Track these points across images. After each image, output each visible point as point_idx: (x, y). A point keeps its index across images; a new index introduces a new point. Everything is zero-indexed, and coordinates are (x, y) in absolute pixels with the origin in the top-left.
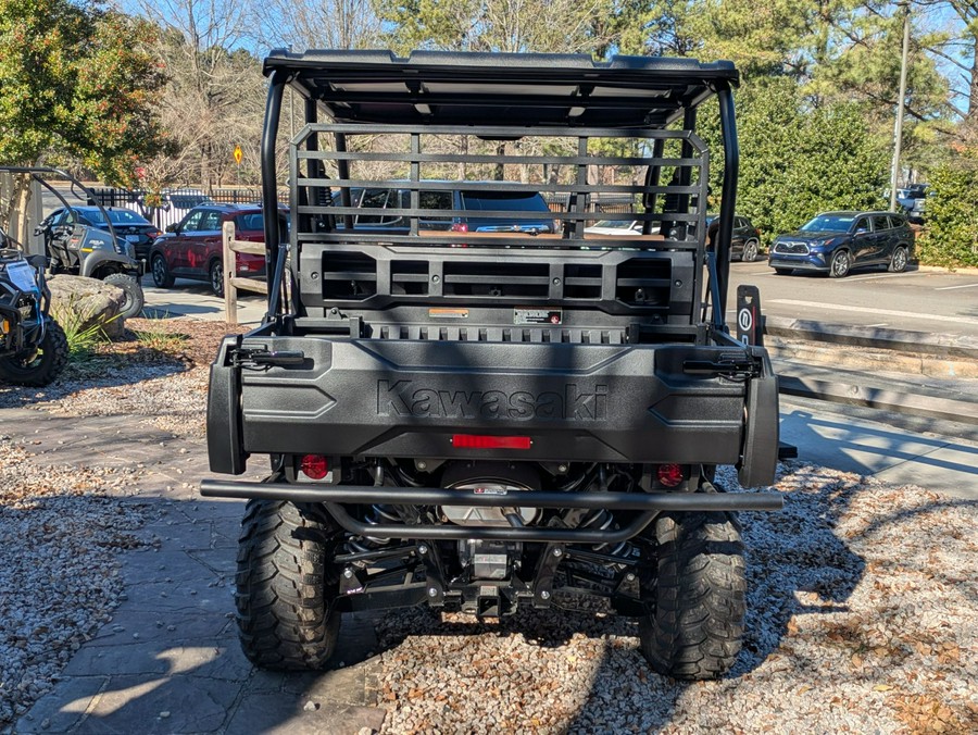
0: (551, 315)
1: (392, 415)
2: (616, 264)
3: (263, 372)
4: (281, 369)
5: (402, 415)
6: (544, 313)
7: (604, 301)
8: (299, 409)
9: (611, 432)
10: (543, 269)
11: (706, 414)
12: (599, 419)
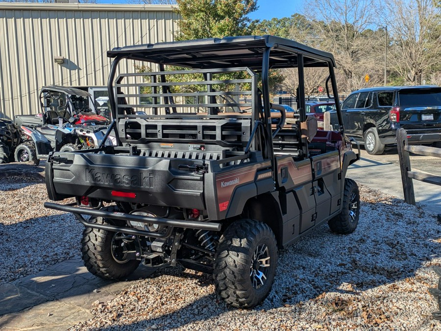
0: (201, 146)
1: (90, 182)
2: (220, 125)
3: (58, 165)
4: (64, 164)
5: (93, 182)
6: (199, 146)
7: (217, 141)
8: (67, 178)
9: (156, 193)
10: (195, 128)
11: (188, 187)
12: (151, 187)
